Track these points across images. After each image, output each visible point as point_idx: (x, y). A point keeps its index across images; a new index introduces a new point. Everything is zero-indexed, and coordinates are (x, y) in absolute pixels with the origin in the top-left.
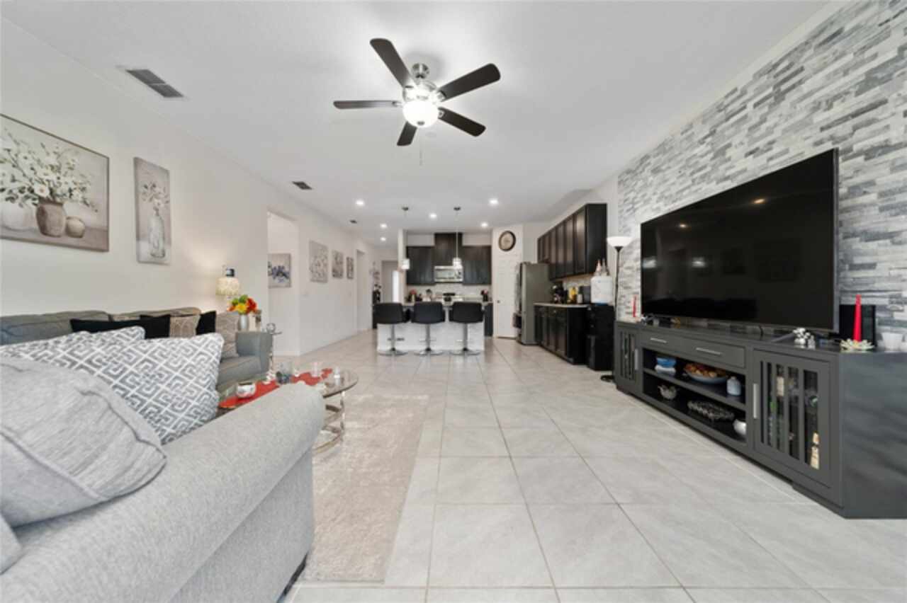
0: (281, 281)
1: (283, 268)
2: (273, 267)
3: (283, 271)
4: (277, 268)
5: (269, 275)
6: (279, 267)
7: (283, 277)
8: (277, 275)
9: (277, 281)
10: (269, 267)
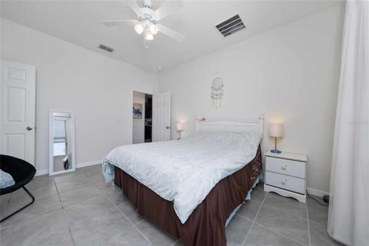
0: (138, 116)
1: (139, 110)
2: (135, 109)
3: (140, 111)
4: (137, 110)
5: (133, 112)
6: (138, 109)
7: (139, 114)
8: (137, 113)
9: (136, 116)
10: (134, 109)
